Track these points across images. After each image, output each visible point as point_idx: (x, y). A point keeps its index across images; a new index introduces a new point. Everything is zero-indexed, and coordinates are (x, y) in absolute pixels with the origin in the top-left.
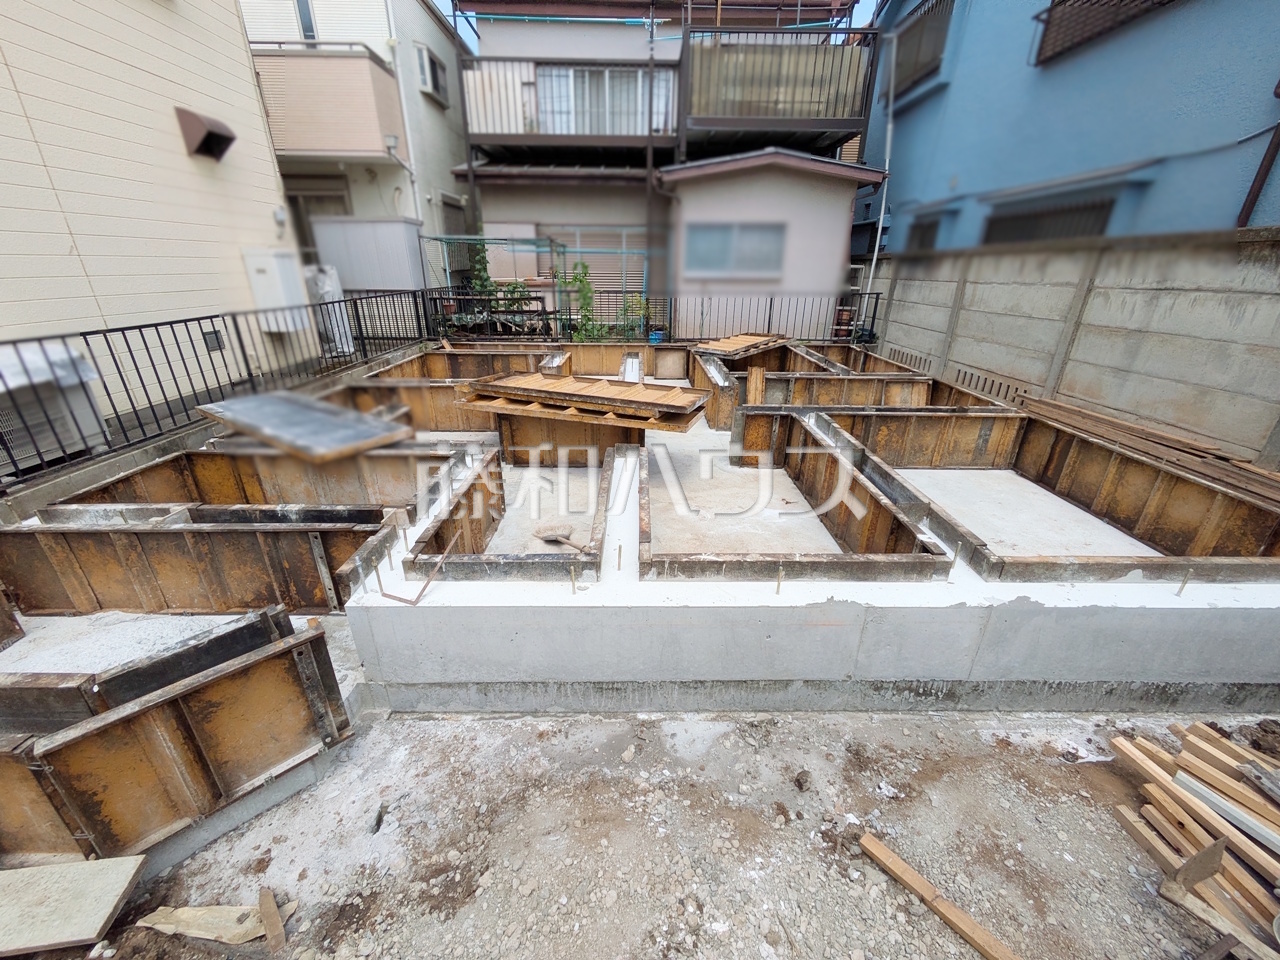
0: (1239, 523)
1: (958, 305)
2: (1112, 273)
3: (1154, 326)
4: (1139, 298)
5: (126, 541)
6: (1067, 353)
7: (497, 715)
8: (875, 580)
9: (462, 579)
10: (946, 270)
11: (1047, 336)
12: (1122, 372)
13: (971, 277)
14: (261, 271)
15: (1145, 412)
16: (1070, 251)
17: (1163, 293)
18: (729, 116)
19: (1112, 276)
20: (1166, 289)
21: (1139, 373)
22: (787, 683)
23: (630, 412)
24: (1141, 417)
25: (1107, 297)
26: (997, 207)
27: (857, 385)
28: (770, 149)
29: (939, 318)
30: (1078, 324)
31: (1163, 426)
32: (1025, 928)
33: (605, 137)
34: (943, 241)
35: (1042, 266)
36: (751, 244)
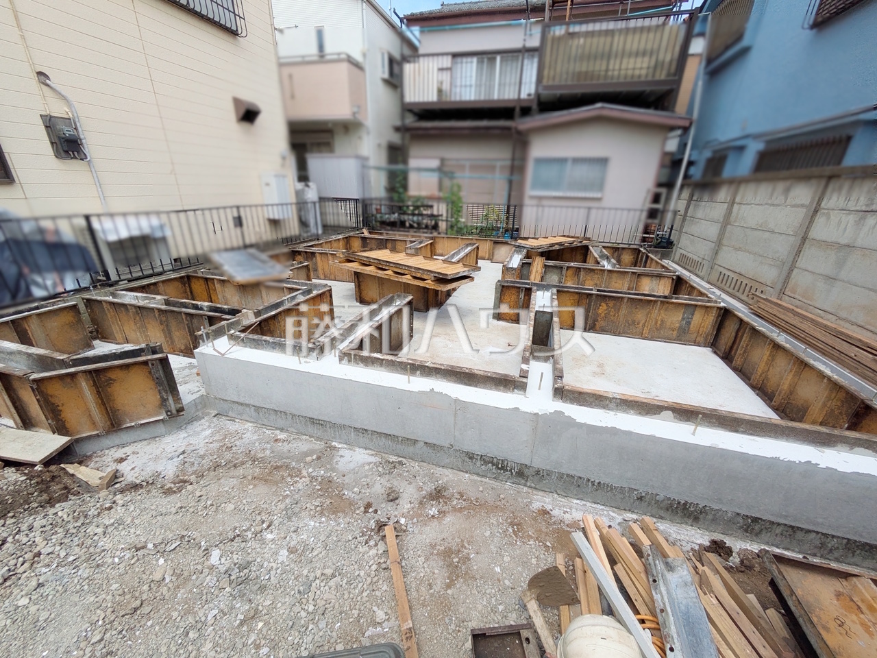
0: (839, 403)
1: (726, 221)
2: (835, 197)
3: (859, 243)
4: (852, 218)
5: (134, 310)
6: (794, 262)
7: (264, 427)
8: (476, 386)
9: (253, 348)
10: (723, 194)
11: (782, 247)
12: (831, 279)
13: (738, 200)
14: (267, 184)
15: (843, 314)
16: (807, 178)
17: (869, 215)
18: (569, 83)
19: (834, 200)
20: (872, 211)
21: (844, 281)
22: (415, 442)
24: (840, 318)
25: (828, 217)
26: (768, 142)
27: (615, 275)
28: (599, 105)
29: (713, 231)
30: (804, 239)
31: (855, 327)
32: (432, 591)
33: (493, 101)
34: (728, 171)
35: (787, 191)
36: (581, 172)
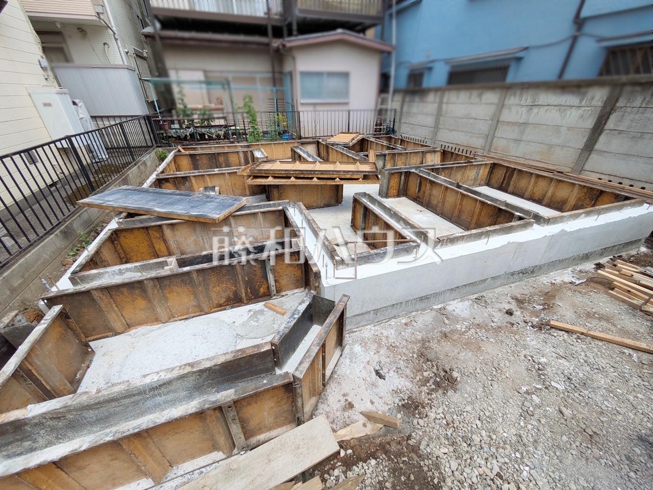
0: (583, 194)
1: (439, 114)
2: (512, 98)
3: (531, 121)
4: (524, 109)
5: (152, 284)
6: (494, 134)
7: (380, 322)
9: (363, 264)
10: (431, 97)
11: (484, 127)
12: (517, 141)
13: (445, 100)
14: (47, 105)
15: (528, 157)
16: (493, 88)
17: (534, 107)
19: (512, 100)
20: (535, 105)
21: (525, 141)
22: (485, 280)
23: (348, 176)
24: (526, 159)
25: (510, 109)
26: (453, 67)
28: (340, 31)
29: (430, 121)
30: (498, 121)
31: (535, 162)
34: (427, 82)
35: (480, 96)
36: (333, 83)
